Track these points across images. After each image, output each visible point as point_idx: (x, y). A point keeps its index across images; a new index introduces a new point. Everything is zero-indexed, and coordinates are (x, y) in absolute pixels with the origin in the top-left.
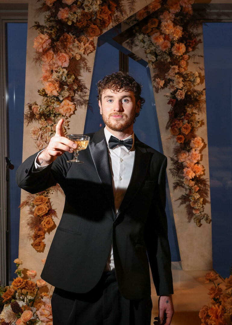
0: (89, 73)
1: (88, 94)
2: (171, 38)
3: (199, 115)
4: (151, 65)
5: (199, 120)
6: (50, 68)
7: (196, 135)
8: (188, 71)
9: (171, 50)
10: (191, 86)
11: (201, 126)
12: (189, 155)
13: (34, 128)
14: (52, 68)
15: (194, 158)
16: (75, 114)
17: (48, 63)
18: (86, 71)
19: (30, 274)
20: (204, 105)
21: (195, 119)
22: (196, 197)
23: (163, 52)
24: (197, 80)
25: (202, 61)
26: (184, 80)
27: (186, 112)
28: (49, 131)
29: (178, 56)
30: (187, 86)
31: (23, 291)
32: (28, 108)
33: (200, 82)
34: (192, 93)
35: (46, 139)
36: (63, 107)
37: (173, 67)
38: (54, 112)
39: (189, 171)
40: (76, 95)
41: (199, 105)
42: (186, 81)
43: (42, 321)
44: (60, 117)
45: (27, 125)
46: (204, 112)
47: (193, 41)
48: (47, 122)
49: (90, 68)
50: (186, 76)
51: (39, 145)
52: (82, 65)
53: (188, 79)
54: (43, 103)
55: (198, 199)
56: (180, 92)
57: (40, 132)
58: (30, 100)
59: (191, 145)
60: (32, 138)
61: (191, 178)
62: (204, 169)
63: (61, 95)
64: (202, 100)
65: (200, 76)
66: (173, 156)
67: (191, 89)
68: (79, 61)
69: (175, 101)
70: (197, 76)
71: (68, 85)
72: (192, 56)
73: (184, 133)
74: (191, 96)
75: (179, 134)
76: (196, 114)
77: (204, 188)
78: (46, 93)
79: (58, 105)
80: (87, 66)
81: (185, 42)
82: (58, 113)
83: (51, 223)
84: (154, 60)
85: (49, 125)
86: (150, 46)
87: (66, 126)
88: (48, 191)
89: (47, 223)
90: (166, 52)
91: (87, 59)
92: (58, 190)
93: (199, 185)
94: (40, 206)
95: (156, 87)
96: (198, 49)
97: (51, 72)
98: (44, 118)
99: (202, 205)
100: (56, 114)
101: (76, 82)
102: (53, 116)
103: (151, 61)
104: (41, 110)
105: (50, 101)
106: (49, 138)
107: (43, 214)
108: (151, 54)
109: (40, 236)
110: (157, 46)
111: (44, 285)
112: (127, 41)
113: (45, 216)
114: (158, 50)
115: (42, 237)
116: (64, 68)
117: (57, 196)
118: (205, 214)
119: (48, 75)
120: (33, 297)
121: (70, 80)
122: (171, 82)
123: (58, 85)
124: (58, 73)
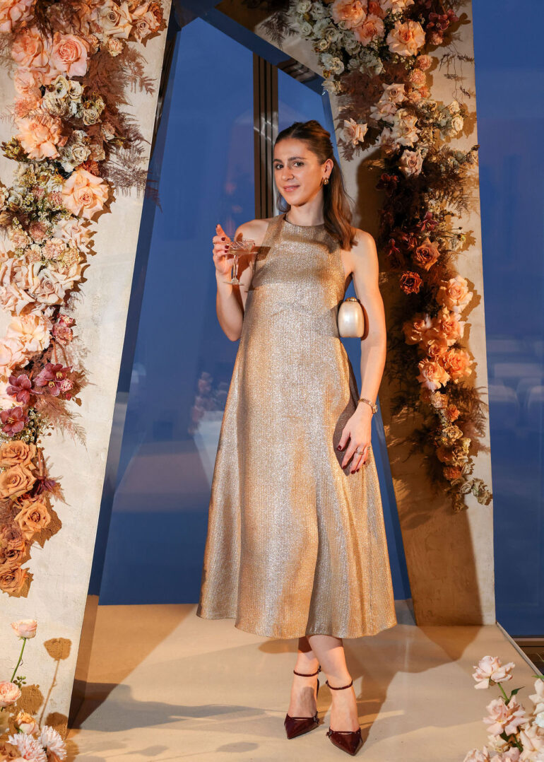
0: (149, 93)
1: (147, 153)
2: (384, 8)
3: (460, 217)
4: (332, 84)
5: (459, 232)
6: (35, 79)
7: (453, 272)
8: (432, 100)
9: (385, 41)
10: (441, 140)
11: (466, 246)
12: (433, 324)
14: (41, 79)
15: (448, 334)
16: (110, 212)
17: (29, 64)
18: (141, 90)
20: (474, 193)
21: (449, 230)
22: (450, 436)
23: (365, 48)
24: (456, 124)
25: (468, 72)
26: (422, 122)
27: (426, 209)
28: (35, 260)
29: (403, 57)
30: (429, 141)
33: (464, 127)
34: (443, 160)
35: (27, 283)
36: (73, 190)
37: (389, 87)
38: (48, 205)
39: (432, 367)
40: (113, 157)
41: (462, 190)
42: (424, 125)
44: (66, 220)
46: (475, 210)
47: (446, 16)
48: (29, 235)
49: (151, 80)
50: (426, 111)
51: (4, 299)
52: (129, 72)
53: (431, 121)
54: (17, 180)
55: (457, 440)
56: (408, 155)
57: (9, 263)
59: (439, 300)
61: (440, 387)
62: (475, 361)
63: (68, 156)
64: (469, 177)
65: (463, 113)
67: (441, 148)
68: (120, 60)
69: (396, 181)
70: (455, 113)
71: (85, 129)
72: (442, 59)
73: (420, 265)
74: (440, 167)
75: (406, 270)
76: (453, 215)
77: (474, 411)
78: (25, 152)
79: (58, 183)
80: (144, 76)
81: (423, 20)
82: (59, 208)
83: (42, 517)
84: (339, 69)
85: (36, 242)
86: (328, 31)
87: (86, 244)
88: (34, 429)
89: (31, 518)
90: (372, 47)
91: (144, 55)
92: (65, 424)
93: (461, 404)
94: (11, 472)
95: (345, 143)
96: (459, 39)
97: (40, 92)
98: (20, 223)
99: (469, 456)
100: (54, 209)
101: (109, 122)
102: (47, 217)
103: (332, 72)
104: (10, 200)
105: (36, 175)
106: (37, 280)
107: (19, 494)
108: (332, 54)
109: (16, 552)
110: (346, 32)
111: (14, 699)
112: (266, 20)
113: (27, 498)
114: (350, 41)
115: (20, 557)
116: (75, 78)
117: (64, 441)
118: (477, 480)
119: (29, 99)
121: (92, 113)
122: (385, 129)
123: (56, 127)
124: (56, 91)
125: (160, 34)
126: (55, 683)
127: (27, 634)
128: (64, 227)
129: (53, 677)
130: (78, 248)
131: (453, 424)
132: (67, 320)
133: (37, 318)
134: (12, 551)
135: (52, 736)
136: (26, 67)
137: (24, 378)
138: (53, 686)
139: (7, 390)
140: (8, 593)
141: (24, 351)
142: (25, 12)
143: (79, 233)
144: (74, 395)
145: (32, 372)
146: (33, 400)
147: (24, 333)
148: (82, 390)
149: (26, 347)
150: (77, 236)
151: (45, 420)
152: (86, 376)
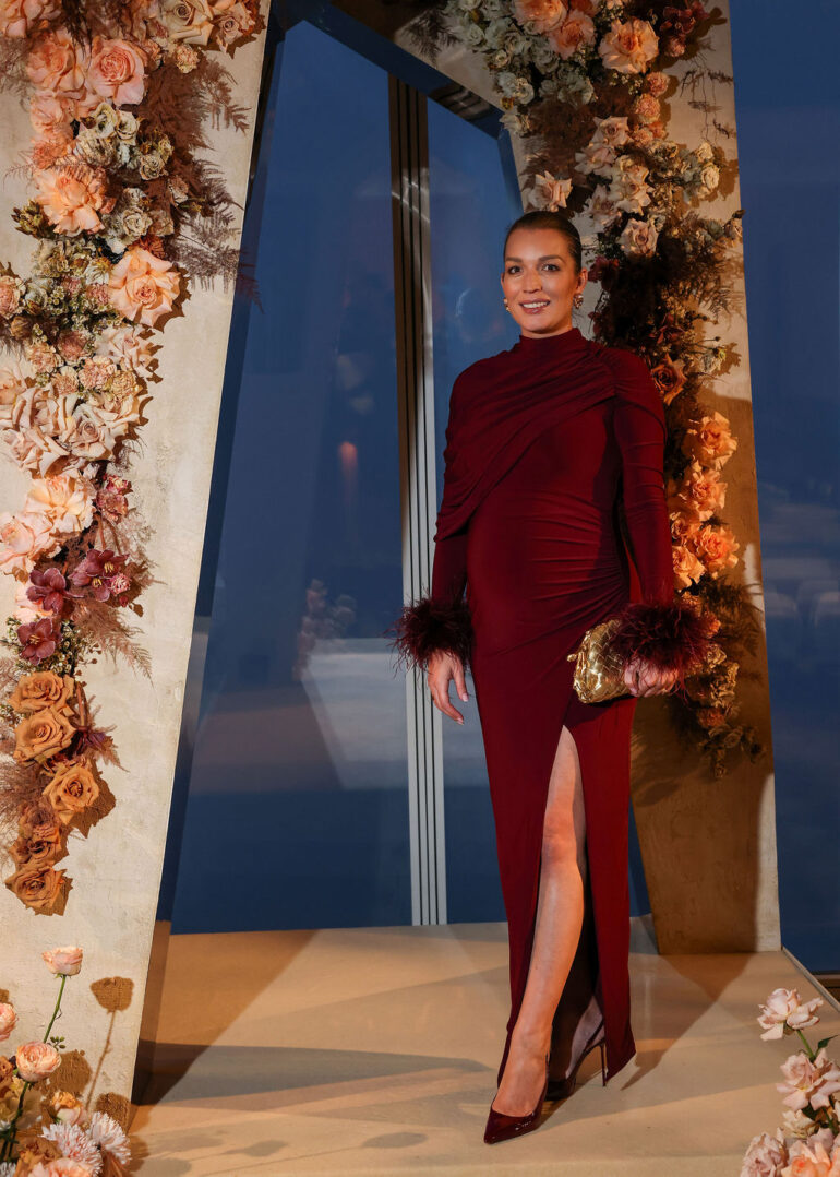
0: (240, 130)
1: (238, 222)
3: (716, 323)
4: (516, 118)
5: (716, 344)
6: (63, 110)
7: (704, 406)
8: (670, 142)
9: (596, 51)
10: (683, 202)
11: (725, 368)
12: (679, 487)
14: (72, 110)
15: (701, 503)
16: (183, 315)
17: (53, 86)
18: (228, 124)
20: (736, 284)
23: (565, 62)
24: (707, 176)
25: (724, 98)
26: (655, 176)
27: (664, 310)
28: (68, 390)
29: (625, 75)
30: (666, 204)
33: (720, 182)
34: (688, 234)
35: (57, 426)
36: (125, 281)
37: (605, 123)
38: (87, 304)
40: (186, 231)
41: (718, 280)
42: (660, 181)
44: (115, 327)
46: (738, 311)
47: (689, 11)
48: (58, 352)
49: (242, 109)
50: (662, 159)
51: (22, 451)
52: (208, 98)
53: (669, 174)
54: (38, 268)
55: (718, 667)
56: (635, 227)
57: (28, 395)
59: (685, 449)
61: (689, 583)
62: (742, 545)
63: (116, 229)
64: (729, 260)
65: (718, 160)
67: (685, 216)
68: (195, 80)
69: (615, 266)
70: (705, 162)
71: (143, 185)
72: (684, 79)
74: (684, 245)
77: (742, 621)
78: (50, 223)
79: (102, 271)
80: (231, 103)
81: (655, 18)
82: (105, 309)
83: (86, 789)
84: (526, 97)
85: (69, 363)
86: (506, 39)
87: (145, 365)
88: (71, 653)
89: (68, 791)
90: (576, 60)
91: (232, 73)
92: (117, 646)
93: (723, 610)
94: (36, 719)
96: (709, 48)
97: (70, 129)
98: (44, 333)
99: (737, 691)
100: (96, 312)
101: (179, 174)
102: (85, 324)
103: (514, 101)
104: (28, 297)
105: (67, 258)
106: (71, 422)
107: (49, 754)
108: (514, 72)
109: (45, 844)
110: (536, 39)
111: (50, 1068)
112: (412, 23)
113: (62, 760)
114: (542, 53)
115: (52, 852)
116: (126, 107)
117: (116, 672)
119: (54, 142)
120: (5, 1120)
121: (154, 161)
122: (598, 186)
123: (96, 183)
124: (97, 128)
125: (255, 39)
126: (110, 1047)
127: (68, 969)
128: (112, 338)
129: (105, 1038)
130: (135, 372)
132: (118, 483)
133: (72, 481)
134: (39, 843)
135: (107, 1128)
136: (49, 91)
137: (54, 573)
138: (105, 1052)
139: (28, 592)
140: (34, 908)
141: (53, 531)
142: (47, 4)
143: (136, 348)
144: (131, 600)
145: (66, 564)
146: (68, 608)
147: (53, 505)
148: (143, 591)
149: (56, 526)
150: (132, 351)
151: (86, 640)
152: (149, 570)
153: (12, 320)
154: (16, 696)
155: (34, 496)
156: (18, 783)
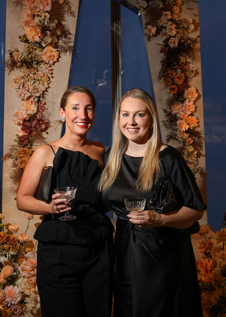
0: (74, 17)
1: (73, 39)
3: (193, 64)
4: (142, 11)
5: (193, 69)
6: (31, 12)
7: (190, 85)
8: (182, 18)
10: (185, 33)
11: (195, 75)
12: (182, 106)
13: (15, 76)
14: (33, 12)
15: (188, 110)
16: (59, 62)
18: (71, 16)
19: (11, 229)
20: (199, 54)
21: (189, 69)
22: (189, 150)
24: (191, 27)
25: (196, 6)
26: (177, 26)
27: (180, 61)
28: (31, 80)
29: (170, 1)
30: (180, 34)
31: (5, 246)
32: (9, 55)
33: (194, 28)
34: (186, 41)
35: (29, 88)
36: (46, 53)
37: (165, 13)
38: (36, 59)
39: (182, 122)
40: (60, 41)
41: (193, 53)
42: (179, 28)
43: (24, 277)
44: (43, 64)
45: (9, 74)
46: (199, 61)
48: (29, 70)
49: (74, 12)
50: (179, 22)
51: (20, 94)
52: (66, 9)
53: (181, 26)
54: (24, 50)
55: (192, 152)
56: (172, 40)
57: (22, 81)
58: (12, 47)
59: (184, 96)
60: (13, 87)
61: (185, 130)
62: (199, 121)
63: (43, 41)
64: (196, 48)
65: (194, 23)
66: (165, 108)
67: (185, 37)
68: (63, 5)
69: (167, 49)
70: (190, 23)
71: (50, 31)
72: (185, 2)
73: (177, 83)
74: (185, 44)
75: (171, 85)
76: (190, 63)
77: (198, 140)
78: (28, 39)
79: (40, 51)
80: (72, 10)
82: (41, 60)
84: (145, 6)
85: (32, 73)
87: (50, 74)
88: (31, 143)
91: (72, 3)
92: (42, 142)
93: (194, 137)
94: (23, 159)
95: (148, 35)
97: (33, 16)
98: (26, 66)
99: (197, 158)
100: (39, 61)
101: (59, 28)
102: (36, 64)
103: (142, 7)
104: (22, 57)
105: (32, 48)
106: (32, 87)
116: (46, 12)
118: (200, 168)
119: (29, 20)
120: (16, 252)
121: (53, 25)
122: (163, 29)
123: (39, 30)
124: (40, 17)
127: (30, 217)
128: (42, 67)
130: (47, 75)
131: (190, 145)
133: (32, 102)
136: (28, 7)
137: (28, 124)
139: (21, 128)
141: (27, 114)
144: (46, 131)
145: (30, 122)
146: (31, 132)
147: (27, 107)
148: (49, 129)
149: (28, 112)
150: (47, 71)
151: (35, 140)
152: (50, 123)
153: (18, 62)
154: (18, 153)
155: (22, 105)
156: (18, 175)
